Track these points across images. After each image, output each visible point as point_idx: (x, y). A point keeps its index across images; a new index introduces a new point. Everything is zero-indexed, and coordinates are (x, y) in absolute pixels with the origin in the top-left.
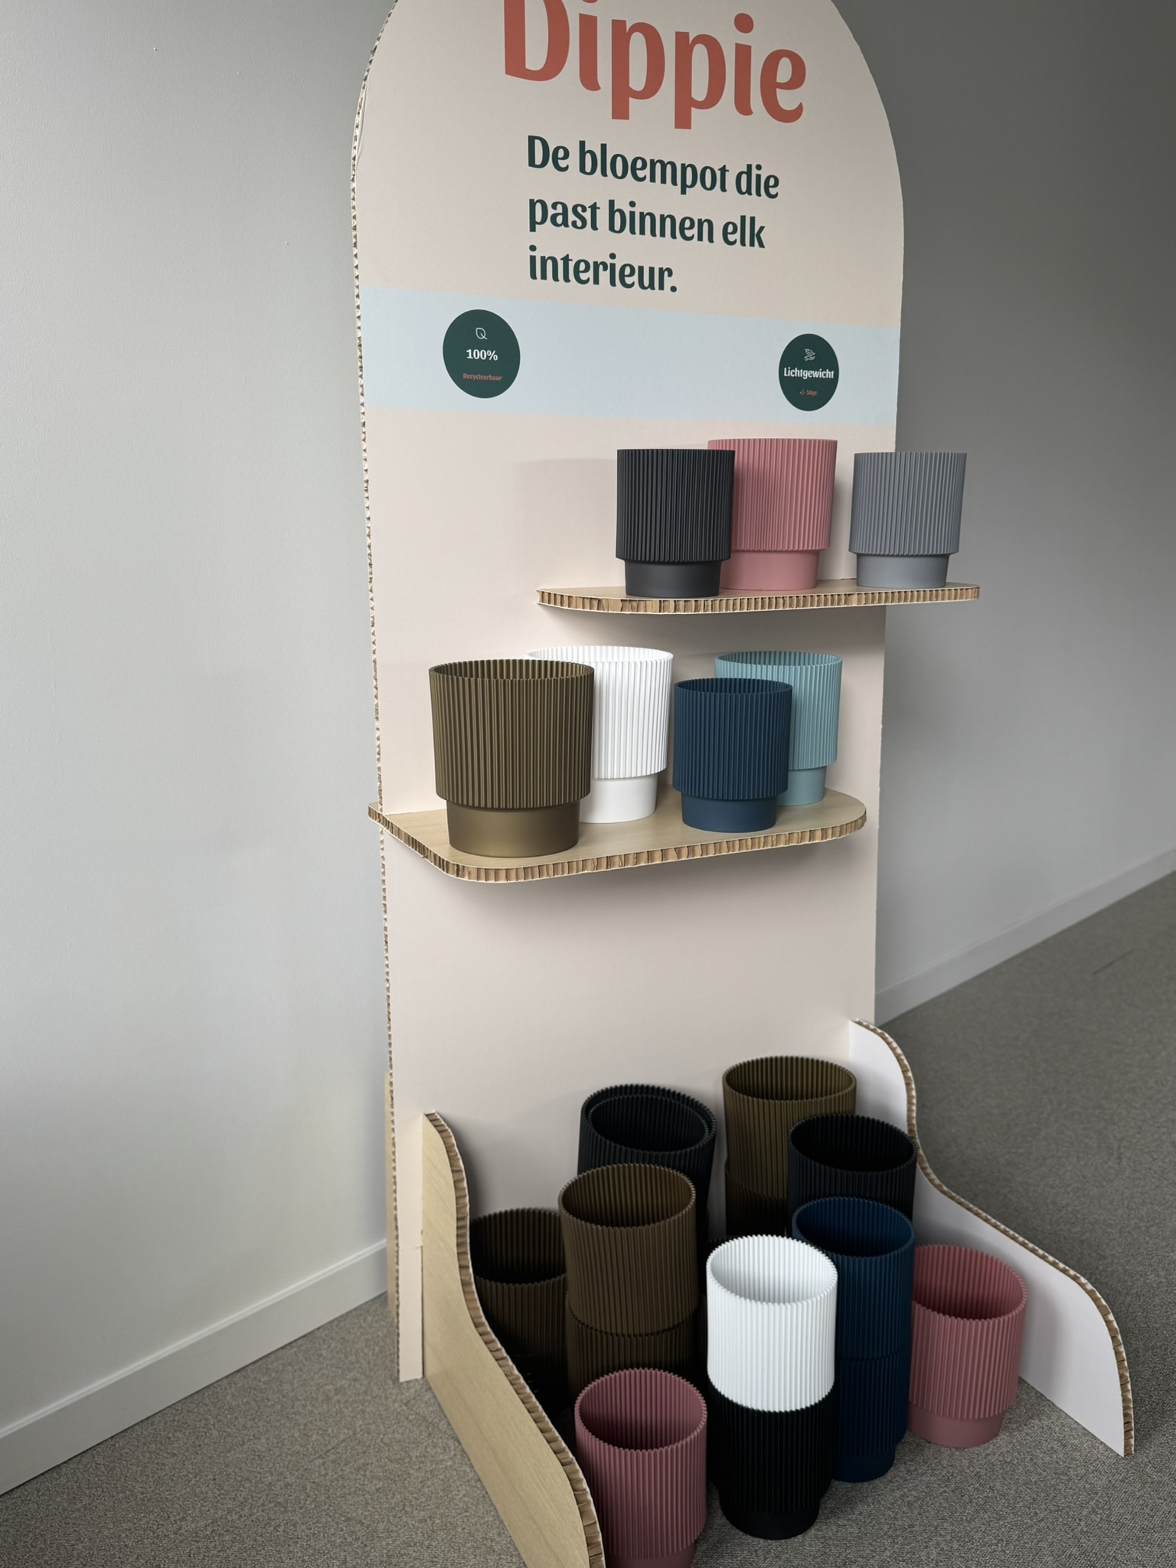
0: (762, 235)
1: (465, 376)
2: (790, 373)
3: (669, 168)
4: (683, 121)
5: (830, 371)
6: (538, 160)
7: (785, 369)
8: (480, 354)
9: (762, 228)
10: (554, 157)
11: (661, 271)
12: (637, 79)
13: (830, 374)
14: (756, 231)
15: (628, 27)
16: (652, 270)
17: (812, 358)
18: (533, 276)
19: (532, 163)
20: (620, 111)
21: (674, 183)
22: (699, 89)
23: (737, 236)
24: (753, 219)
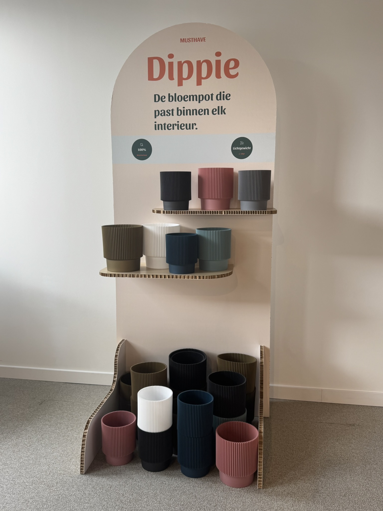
1: (137, 155)
3: (195, 97)
4: (199, 83)
7: (233, 148)
8: (141, 150)
10: (161, 99)
11: (193, 124)
12: (185, 75)
13: (250, 148)
14: (223, 110)
15: (182, 62)
16: (190, 124)
17: (243, 144)
18: (156, 129)
19: (155, 101)
20: (180, 84)
21: (196, 100)
22: (204, 74)
23: (217, 112)
24: (222, 107)
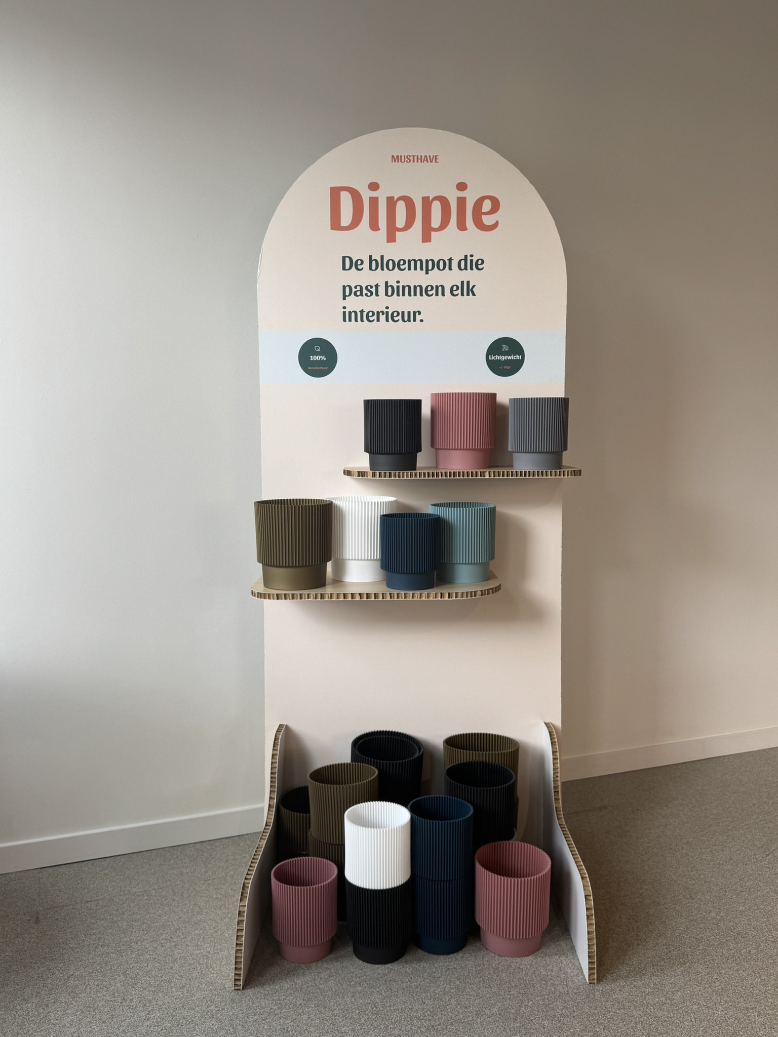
0: (474, 289)
1: (309, 368)
2: (493, 358)
3: (419, 263)
4: (426, 238)
5: (519, 355)
6: (347, 266)
7: (490, 356)
9: (474, 286)
10: (356, 265)
11: (415, 313)
12: (400, 221)
13: (519, 357)
14: (470, 288)
15: (395, 199)
16: (409, 313)
17: (507, 350)
18: (345, 320)
19: (344, 268)
20: (391, 238)
21: (422, 269)
22: (436, 222)
23: (459, 291)
24: (468, 283)
